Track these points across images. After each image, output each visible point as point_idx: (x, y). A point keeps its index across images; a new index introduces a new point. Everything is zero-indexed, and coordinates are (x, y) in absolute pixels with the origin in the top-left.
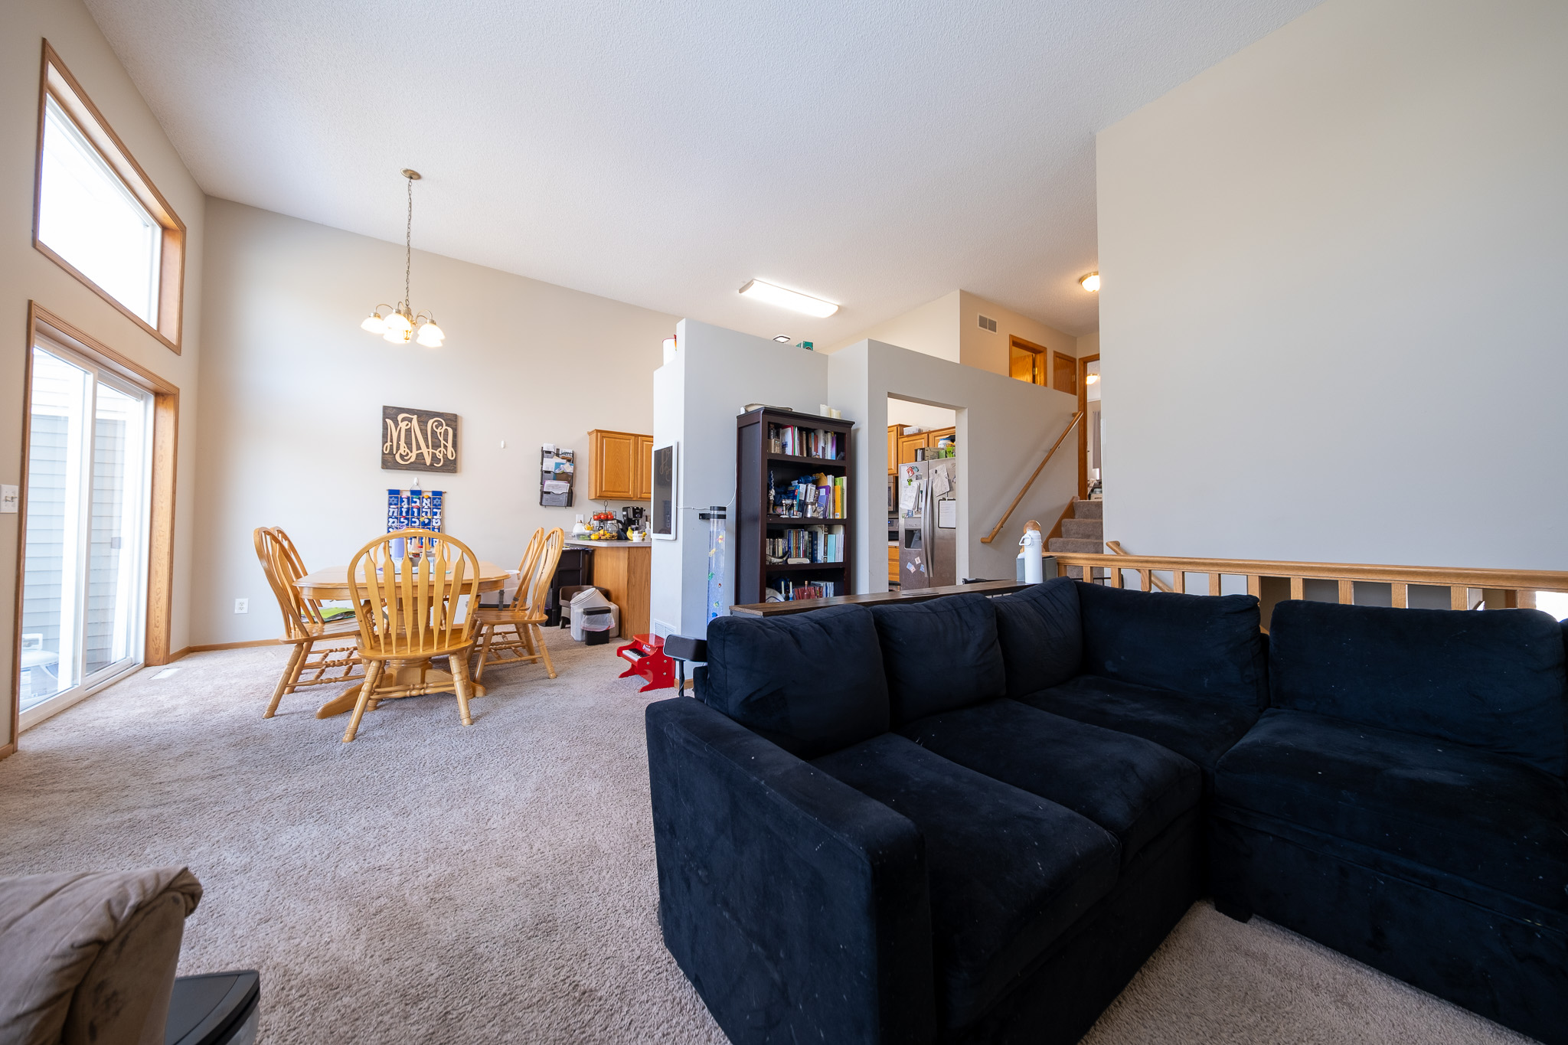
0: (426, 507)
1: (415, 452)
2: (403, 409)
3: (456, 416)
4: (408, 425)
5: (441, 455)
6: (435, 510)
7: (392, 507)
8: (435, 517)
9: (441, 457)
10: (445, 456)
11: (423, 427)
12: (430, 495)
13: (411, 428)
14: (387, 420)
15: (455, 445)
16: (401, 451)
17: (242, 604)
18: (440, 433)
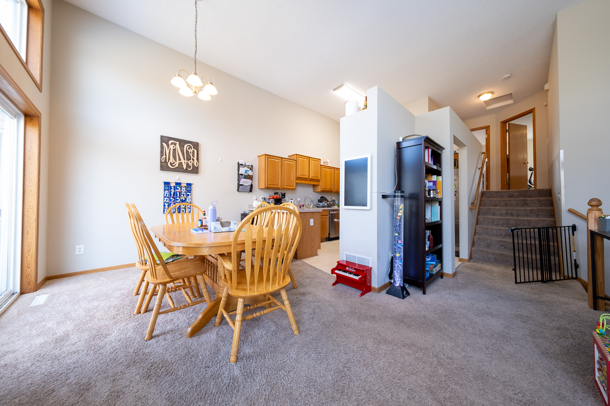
0: (184, 192)
1: (178, 162)
2: (172, 138)
3: (198, 143)
4: (174, 147)
5: (191, 164)
6: (188, 193)
7: (166, 191)
8: (188, 197)
9: (191, 165)
10: (193, 164)
11: (182, 148)
12: (185, 185)
13: (175, 148)
14: (163, 143)
15: (198, 159)
16: (171, 161)
17: (80, 249)
18: (191, 152)
